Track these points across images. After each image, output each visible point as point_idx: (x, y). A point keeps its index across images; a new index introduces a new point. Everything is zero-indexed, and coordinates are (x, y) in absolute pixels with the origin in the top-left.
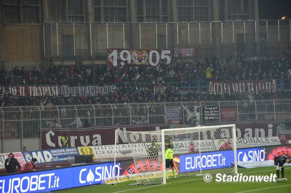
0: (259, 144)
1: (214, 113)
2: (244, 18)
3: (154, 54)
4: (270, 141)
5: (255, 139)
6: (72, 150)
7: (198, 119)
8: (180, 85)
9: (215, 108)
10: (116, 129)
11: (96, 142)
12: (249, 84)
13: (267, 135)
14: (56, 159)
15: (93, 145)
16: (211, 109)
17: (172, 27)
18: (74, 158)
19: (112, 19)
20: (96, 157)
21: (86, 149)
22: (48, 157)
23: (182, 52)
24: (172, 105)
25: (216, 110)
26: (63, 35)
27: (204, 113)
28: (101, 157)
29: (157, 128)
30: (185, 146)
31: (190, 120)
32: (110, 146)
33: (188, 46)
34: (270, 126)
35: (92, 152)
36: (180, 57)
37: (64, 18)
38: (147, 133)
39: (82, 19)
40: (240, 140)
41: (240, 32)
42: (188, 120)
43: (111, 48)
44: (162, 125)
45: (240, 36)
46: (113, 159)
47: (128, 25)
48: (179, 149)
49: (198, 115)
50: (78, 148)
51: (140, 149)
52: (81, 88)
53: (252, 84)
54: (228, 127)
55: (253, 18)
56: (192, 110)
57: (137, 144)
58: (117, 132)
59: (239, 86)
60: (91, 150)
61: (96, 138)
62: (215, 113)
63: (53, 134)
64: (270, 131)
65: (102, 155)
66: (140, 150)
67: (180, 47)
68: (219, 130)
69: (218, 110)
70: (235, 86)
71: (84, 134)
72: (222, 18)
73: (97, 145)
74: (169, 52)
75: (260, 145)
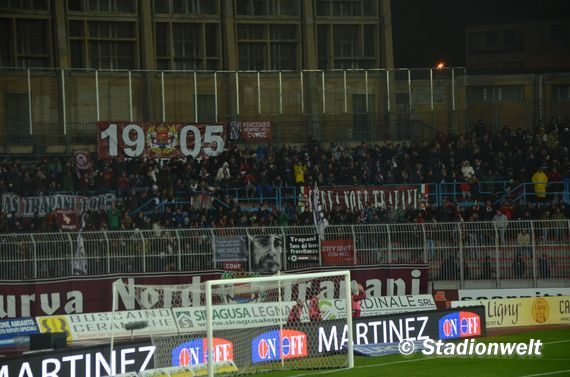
0: (396, 309)
1: (308, 249)
2: (366, 64)
3: (190, 132)
4: (416, 303)
5: (388, 298)
6: (26, 322)
7: (278, 259)
8: (242, 194)
9: (311, 239)
10: (115, 280)
11: (74, 306)
12: (375, 192)
13: (408, 292)
15: (65, 313)
16: (303, 240)
17: (226, 81)
18: (28, 339)
19: (106, 63)
20: (74, 337)
21: (53, 321)
23: (246, 130)
24: (227, 233)
25: (312, 242)
26: (6, 95)
27: (288, 248)
28: (83, 336)
29: (196, 280)
30: (251, 313)
31: (260, 262)
32: (103, 314)
33: (257, 118)
34: (416, 273)
35: (66, 328)
36: (243, 139)
37: (8, 59)
38: (175, 288)
39: (45, 62)
41: (359, 92)
43: (105, 119)
44: (207, 272)
45: (358, 99)
46: (109, 339)
47: (140, 75)
48: (241, 320)
49: (276, 252)
50: (37, 319)
51: (163, 319)
52: (44, 199)
53: (382, 192)
54: (333, 277)
55: (383, 64)
56: (265, 242)
57: (157, 311)
58: (117, 287)
59: (356, 196)
60: (64, 323)
61: (73, 298)
62: (312, 249)
64: (416, 284)
65: (86, 332)
66: (163, 322)
67: (242, 119)
68: (316, 282)
70: (349, 195)
71: (49, 290)
72: (323, 64)
73: (74, 313)
74: (220, 129)
75: (398, 312)
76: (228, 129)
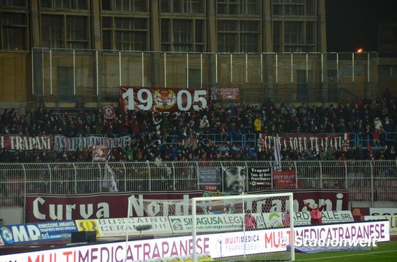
0: (325, 221)
1: (264, 177)
2: (307, 49)
3: (184, 94)
4: (340, 216)
6: (69, 224)
8: (218, 138)
9: (266, 170)
10: (130, 196)
11: (102, 213)
12: (312, 139)
13: (334, 208)
14: (45, 237)
15: (96, 218)
16: (260, 171)
17: (209, 59)
18: (70, 235)
19: (127, 46)
20: (101, 235)
21: (87, 223)
22: (35, 233)
23: (222, 93)
24: (207, 165)
25: (267, 173)
26: (58, 67)
27: (250, 176)
28: (107, 234)
29: (186, 197)
30: (223, 221)
31: (231, 186)
32: (121, 219)
33: (230, 86)
34: (340, 196)
35: (96, 228)
36: (220, 100)
37: (61, 44)
38: (171, 202)
39: (85, 45)
40: (298, 215)
41: (302, 68)
42: (228, 185)
43: (125, 85)
44: (193, 192)
45: (300, 73)
47: (149, 55)
48: (216, 225)
51: (162, 223)
52: (83, 139)
53: (316, 138)
54: (280, 197)
55: (319, 49)
56: (234, 172)
57: (158, 218)
58: (132, 200)
59: (298, 141)
60: (94, 225)
61: (102, 207)
63: (43, 201)
64: (339, 203)
65: (109, 231)
66: (162, 226)
67: (220, 86)
68: (269, 200)
69: (269, 172)
70: (293, 140)
71: (86, 202)
72: (276, 49)
73: (102, 218)
74: (204, 92)
76: (210, 93)
